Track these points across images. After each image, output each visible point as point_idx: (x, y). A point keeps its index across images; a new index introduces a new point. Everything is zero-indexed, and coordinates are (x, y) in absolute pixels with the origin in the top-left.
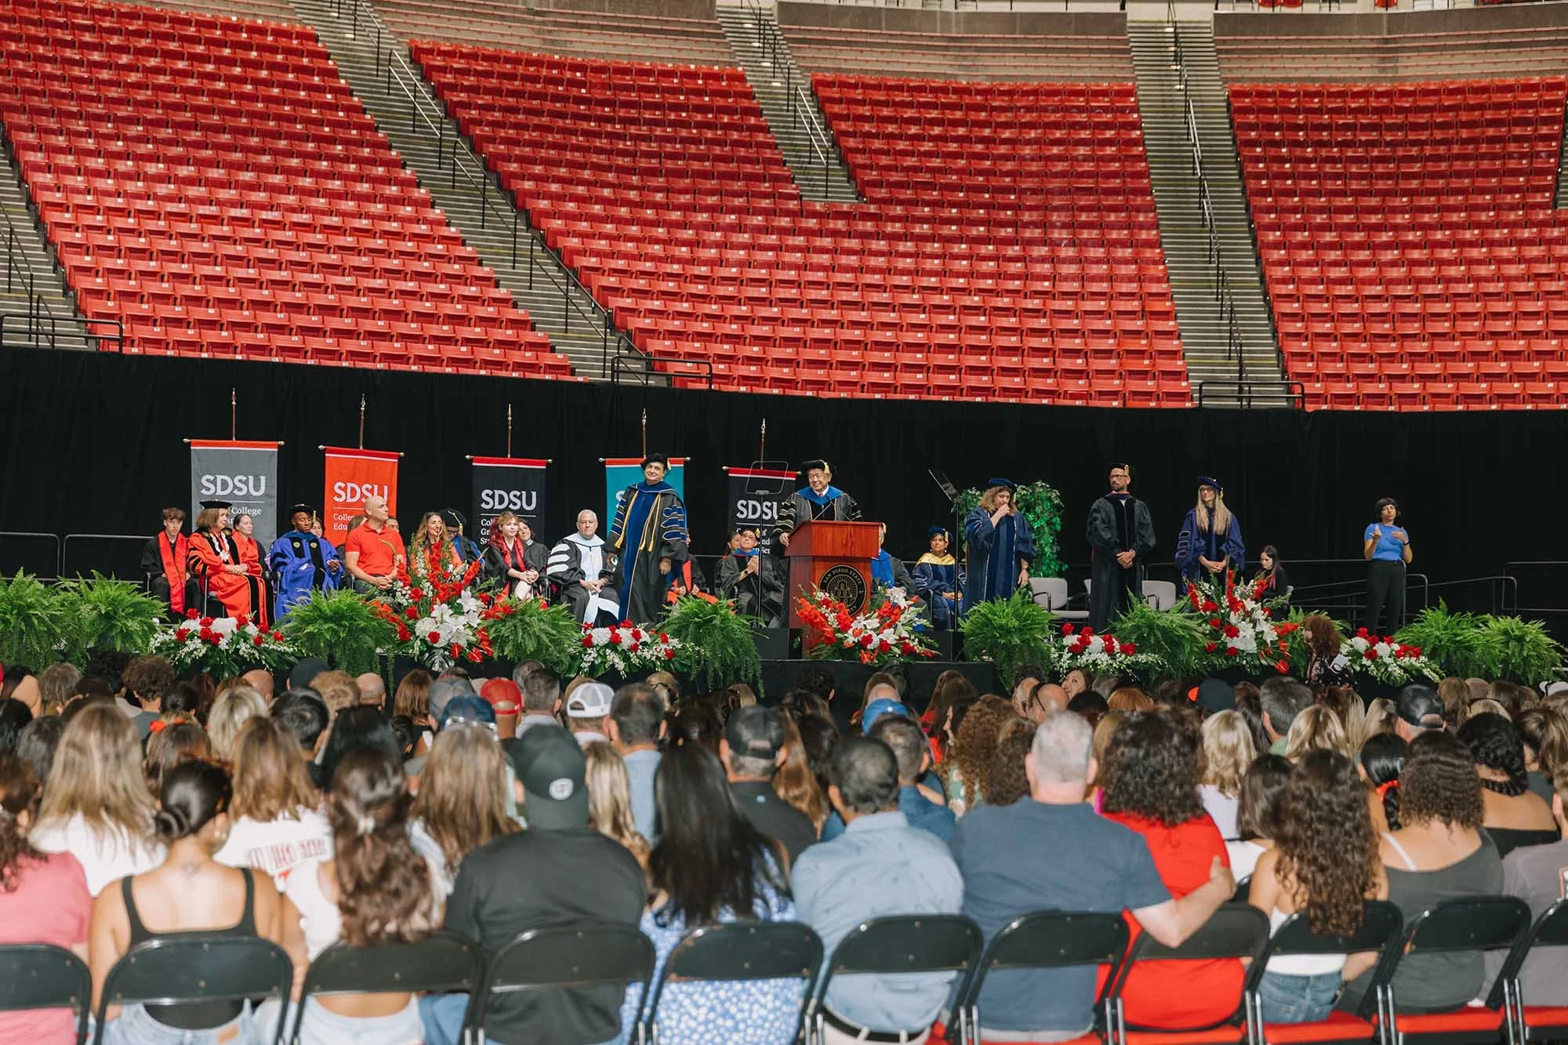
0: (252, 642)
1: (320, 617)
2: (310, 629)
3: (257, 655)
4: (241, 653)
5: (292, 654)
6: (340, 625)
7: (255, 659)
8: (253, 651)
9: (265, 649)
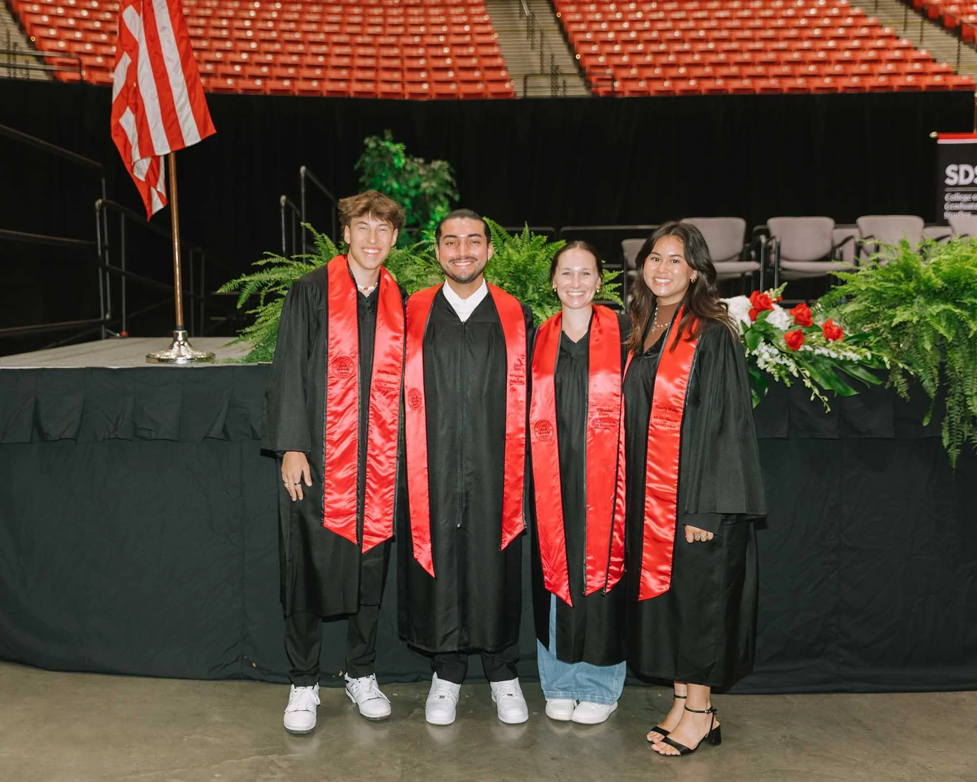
0: (782, 343)
1: (918, 291)
2: (901, 315)
3: (793, 368)
4: (761, 364)
5: (861, 364)
6: (959, 305)
7: (790, 375)
8: (785, 361)
9: (808, 356)
